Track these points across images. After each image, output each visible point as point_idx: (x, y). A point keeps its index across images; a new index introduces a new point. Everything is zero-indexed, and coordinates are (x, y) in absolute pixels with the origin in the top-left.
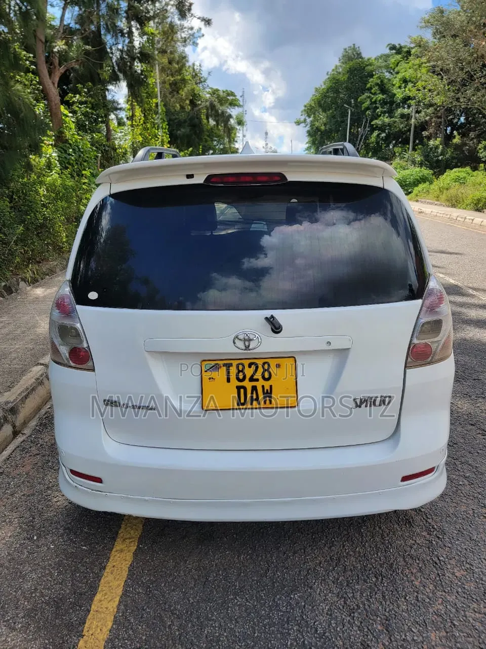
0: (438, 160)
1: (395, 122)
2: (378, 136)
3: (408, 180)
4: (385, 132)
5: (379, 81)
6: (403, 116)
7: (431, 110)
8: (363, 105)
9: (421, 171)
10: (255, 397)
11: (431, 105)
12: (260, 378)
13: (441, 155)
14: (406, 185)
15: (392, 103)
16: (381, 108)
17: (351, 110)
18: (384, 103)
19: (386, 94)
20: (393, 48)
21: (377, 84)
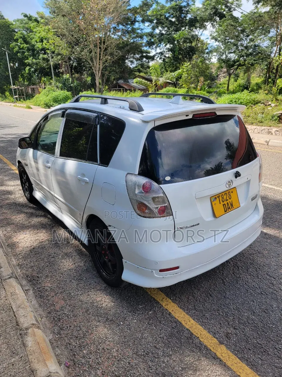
0: (71, 86)
1: (40, 62)
2: (29, 69)
3: (59, 98)
4: (33, 68)
5: (22, 36)
6: (44, 59)
7: (59, 57)
8: (14, 49)
9: (64, 93)
10: (228, 207)
11: (59, 54)
12: (229, 199)
13: (72, 84)
14: (58, 101)
15: (33, 50)
16: (28, 52)
17: (8, 53)
18: (29, 50)
19: (28, 44)
20: (26, 16)
21: (21, 37)
